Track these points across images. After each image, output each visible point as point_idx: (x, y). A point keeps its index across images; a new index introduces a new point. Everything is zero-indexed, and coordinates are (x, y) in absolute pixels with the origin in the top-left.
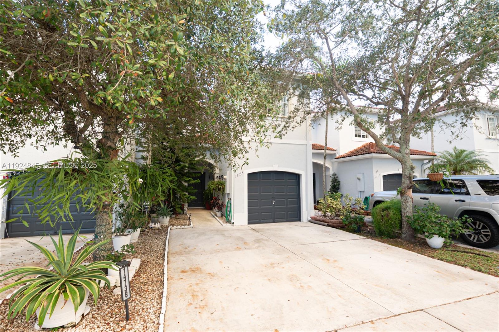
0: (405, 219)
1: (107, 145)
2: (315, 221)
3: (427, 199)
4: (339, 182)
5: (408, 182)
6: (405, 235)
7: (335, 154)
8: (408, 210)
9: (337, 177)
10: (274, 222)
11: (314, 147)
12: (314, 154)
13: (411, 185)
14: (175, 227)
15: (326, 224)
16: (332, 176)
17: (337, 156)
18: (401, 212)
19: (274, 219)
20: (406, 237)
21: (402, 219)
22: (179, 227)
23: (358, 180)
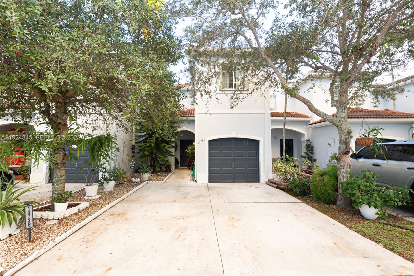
0: (340, 185)
1: (57, 122)
2: (271, 183)
3: (379, 166)
4: (313, 147)
5: (344, 148)
6: (340, 203)
7: (309, 121)
8: (344, 176)
9: (311, 143)
10: (234, 182)
11: (273, 115)
12: (272, 122)
13: (346, 150)
14: (151, 182)
15: (276, 186)
16: (305, 142)
17: (311, 122)
18: (337, 178)
19: (234, 180)
20: (340, 205)
21: (338, 186)
22: (154, 182)
23: (329, 146)
